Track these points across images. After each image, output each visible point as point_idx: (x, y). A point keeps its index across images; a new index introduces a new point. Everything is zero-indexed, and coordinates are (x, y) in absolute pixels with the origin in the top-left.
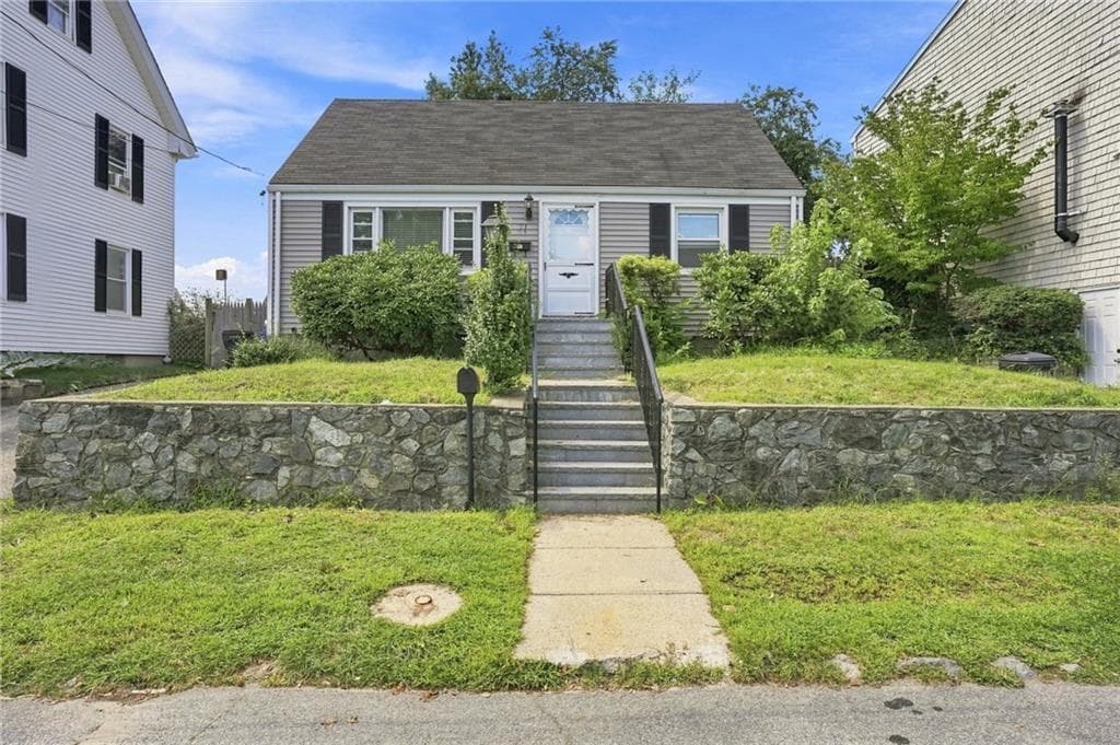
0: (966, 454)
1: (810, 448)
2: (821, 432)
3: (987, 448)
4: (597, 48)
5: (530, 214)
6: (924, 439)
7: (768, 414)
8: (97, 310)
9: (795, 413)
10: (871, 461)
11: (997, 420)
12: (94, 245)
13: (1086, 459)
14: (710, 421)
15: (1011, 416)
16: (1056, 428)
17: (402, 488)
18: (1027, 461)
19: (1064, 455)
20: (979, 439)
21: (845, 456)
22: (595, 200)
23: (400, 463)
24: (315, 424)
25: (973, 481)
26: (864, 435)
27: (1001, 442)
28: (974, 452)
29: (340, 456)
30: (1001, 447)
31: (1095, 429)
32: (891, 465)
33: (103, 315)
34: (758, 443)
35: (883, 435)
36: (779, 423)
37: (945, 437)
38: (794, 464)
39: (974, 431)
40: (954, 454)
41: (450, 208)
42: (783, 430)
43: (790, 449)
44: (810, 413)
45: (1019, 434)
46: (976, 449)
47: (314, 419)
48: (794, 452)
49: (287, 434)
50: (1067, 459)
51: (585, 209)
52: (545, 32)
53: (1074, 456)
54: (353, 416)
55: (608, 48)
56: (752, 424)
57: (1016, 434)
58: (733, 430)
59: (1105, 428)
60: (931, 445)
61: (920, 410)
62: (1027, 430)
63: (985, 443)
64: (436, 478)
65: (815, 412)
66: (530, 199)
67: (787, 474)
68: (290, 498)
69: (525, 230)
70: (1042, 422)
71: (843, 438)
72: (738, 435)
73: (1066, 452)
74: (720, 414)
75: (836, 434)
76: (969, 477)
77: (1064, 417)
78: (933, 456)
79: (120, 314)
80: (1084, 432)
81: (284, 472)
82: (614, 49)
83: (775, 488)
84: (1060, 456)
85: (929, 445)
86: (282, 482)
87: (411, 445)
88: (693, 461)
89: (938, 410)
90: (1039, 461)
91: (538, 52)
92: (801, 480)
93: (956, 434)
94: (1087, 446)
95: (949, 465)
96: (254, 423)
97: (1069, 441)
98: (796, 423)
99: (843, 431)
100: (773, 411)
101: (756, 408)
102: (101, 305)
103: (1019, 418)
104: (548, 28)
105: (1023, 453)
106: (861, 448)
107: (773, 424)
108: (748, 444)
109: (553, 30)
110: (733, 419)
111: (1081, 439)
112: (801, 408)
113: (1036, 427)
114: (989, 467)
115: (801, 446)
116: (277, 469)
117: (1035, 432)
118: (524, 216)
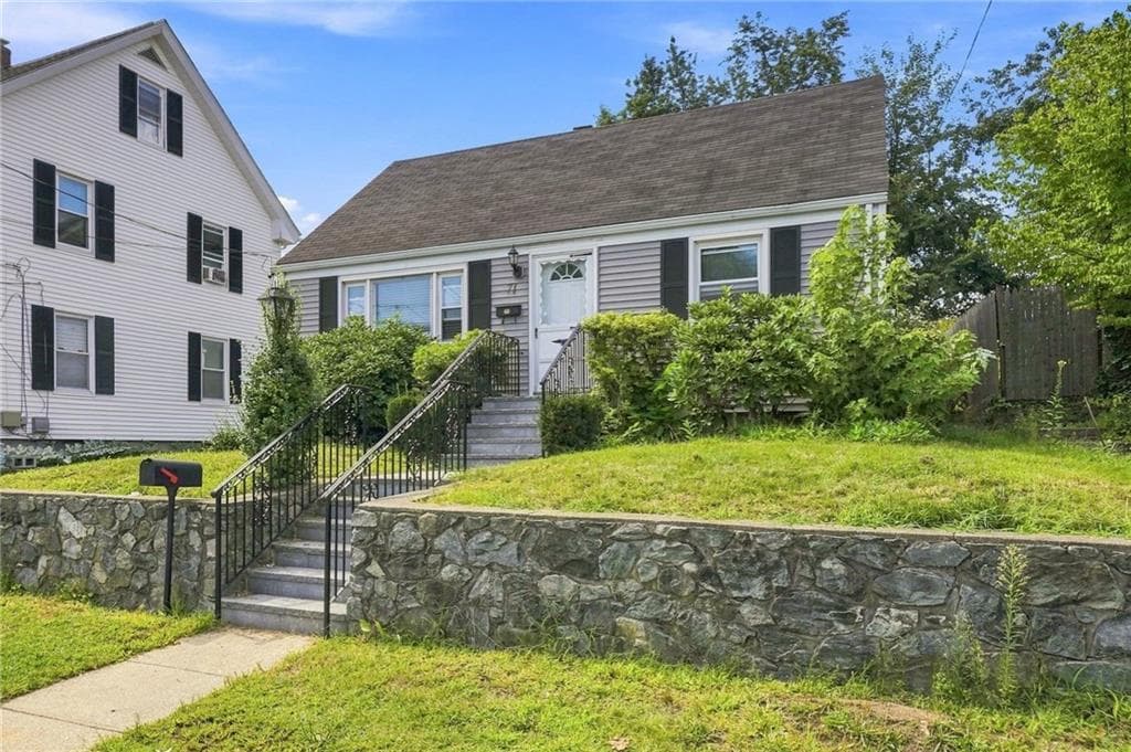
0: (723, 596)
1: (505, 569)
2: (519, 548)
3: (758, 591)
4: (818, 28)
5: (519, 272)
6: (660, 568)
7: (453, 520)
8: (190, 399)
9: (486, 522)
10: (584, 596)
11: (774, 546)
12: (187, 338)
13: (935, 622)
14: (391, 528)
15: (799, 540)
16: (878, 563)
17: (121, 584)
18: (827, 616)
19: (894, 612)
20: (743, 574)
21: (548, 585)
22: (593, 245)
23: (123, 559)
24: (63, 516)
25: (736, 638)
26: (572, 557)
27: (780, 580)
28: (735, 593)
29: (79, 547)
30: (780, 590)
31: (955, 570)
32: (613, 603)
33: (197, 404)
34: (443, 558)
35: (601, 557)
36: (469, 534)
37: (690, 567)
38: (482, 591)
39: (735, 560)
40: (705, 594)
41: (438, 273)
42: (473, 544)
43: (482, 569)
44: (504, 522)
45: (813, 570)
46: (741, 589)
47: (62, 510)
48: (485, 573)
49: (45, 524)
50: (899, 618)
51: (582, 258)
52: (741, 25)
53: (913, 615)
54: (89, 508)
55: (834, 25)
56: (438, 534)
57: (808, 568)
58: (414, 540)
59: (975, 569)
60: (670, 578)
61: (656, 524)
62: (826, 564)
63: (755, 581)
64: (148, 577)
65: (513, 520)
66: (514, 253)
67: (477, 602)
68: (45, 587)
69: (515, 291)
70: (854, 553)
71: (547, 559)
72: (420, 546)
73: (899, 607)
74: (402, 519)
75: (536, 552)
76: (731, 632)
77: (897, 544)
78: (675, 594)
79: (217, 402)
80: (932, 575)
81: (43, 562)
82: (842, 24)
83: (461, 620)
84: (887, 612)
85: (666, 577)
86: (40, 572)
87: (129, 539)
88: (374, 578)
89: (682, 524)
90: (847, 618)
91: (738, 51)
92: (494, 613)
93: (710, 563)
94: (939, 598)
95: (699, 611)
96: (24, 512)
97: (904, 588)
98: (489, 534)
99: (546, 549)
100: (461, 518)
101: (442, 512)
102: (194, 394)
103: (812, 544)
104: (745, 17)
105: (818, 602)
106: (572, 575)
107: (462, 535)
108: (433, 559)
109: (752, 18)
110: (416, 526)
111: (927, 586)
112: (495, 515)
113: (846, 562)
114: (762, 618)
115: (495, 567)
116: (38, 558)
117: (840, 569)
118: (511, 274)
